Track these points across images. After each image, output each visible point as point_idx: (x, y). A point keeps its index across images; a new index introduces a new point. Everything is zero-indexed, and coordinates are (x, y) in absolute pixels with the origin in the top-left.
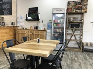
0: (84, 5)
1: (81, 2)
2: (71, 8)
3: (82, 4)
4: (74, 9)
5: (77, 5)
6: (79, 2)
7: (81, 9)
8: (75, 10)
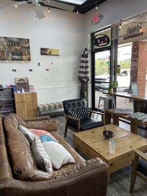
0: (25, 48)
1: (18, 41)
2: (3, 51)
3: (20, 44)
4: (8, 53)
5: (12, 45)
6: (16, 40)
7: (21, 54)
8: (10, 54)
